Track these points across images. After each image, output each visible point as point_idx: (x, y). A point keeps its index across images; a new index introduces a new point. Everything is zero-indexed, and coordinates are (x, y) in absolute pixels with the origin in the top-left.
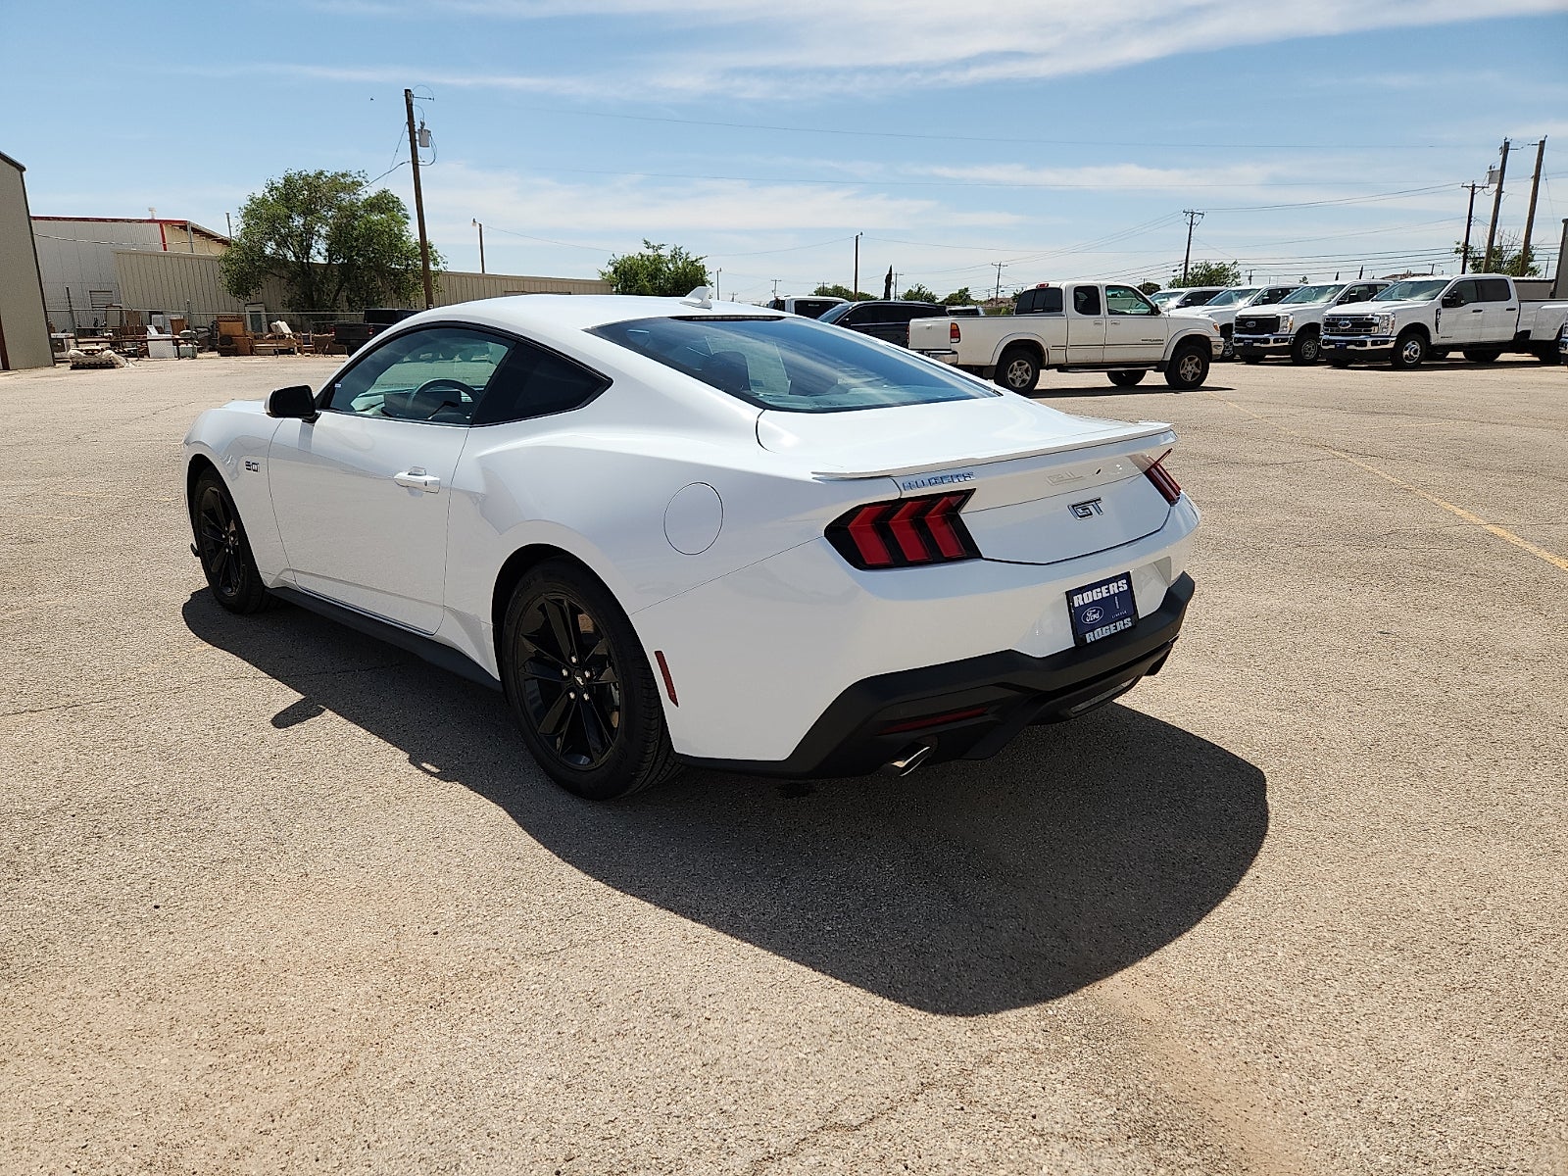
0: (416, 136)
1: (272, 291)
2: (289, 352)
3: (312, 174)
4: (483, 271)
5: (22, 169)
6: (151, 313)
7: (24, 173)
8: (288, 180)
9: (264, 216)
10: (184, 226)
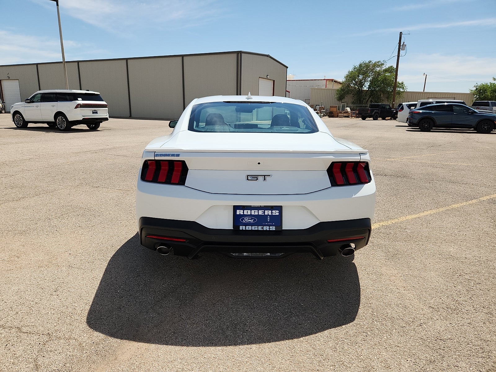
0: (401, 46)
1: (349, 98)
2: (348, 117)
3: (367, 62)
4: (424, 91)
5: (287, 67)
6: (317, 105)
7: (288, 69)
8: (360, 65)
9: (351, 77)
10: (332, 80)
